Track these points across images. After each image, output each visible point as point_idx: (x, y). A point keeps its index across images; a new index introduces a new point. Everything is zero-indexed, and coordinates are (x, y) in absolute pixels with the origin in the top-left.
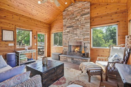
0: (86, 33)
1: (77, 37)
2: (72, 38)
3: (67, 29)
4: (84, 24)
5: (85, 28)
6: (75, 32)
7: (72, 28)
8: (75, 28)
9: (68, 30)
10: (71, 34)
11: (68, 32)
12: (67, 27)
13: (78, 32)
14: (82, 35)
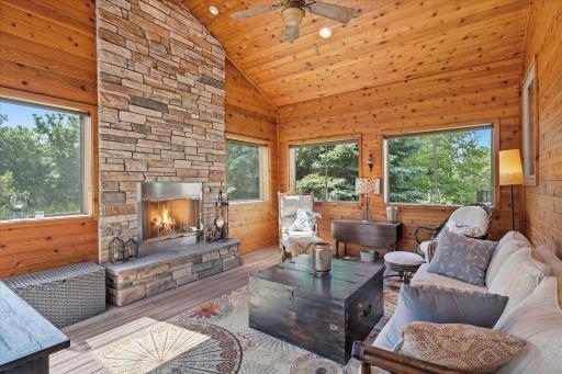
0: (215, 152)
1: (187, 165)
2: (159, 165)
3: (132, 108)
4: (209, 118)
5: (212, 131)
6: (177, 140)
7: (159, 114)
8: (176, 118)
9: (138, 115)
10: (159, 146)
11: (140, 128)
12: (134, 101)
13: (189, 142)
14: (204, 159)
